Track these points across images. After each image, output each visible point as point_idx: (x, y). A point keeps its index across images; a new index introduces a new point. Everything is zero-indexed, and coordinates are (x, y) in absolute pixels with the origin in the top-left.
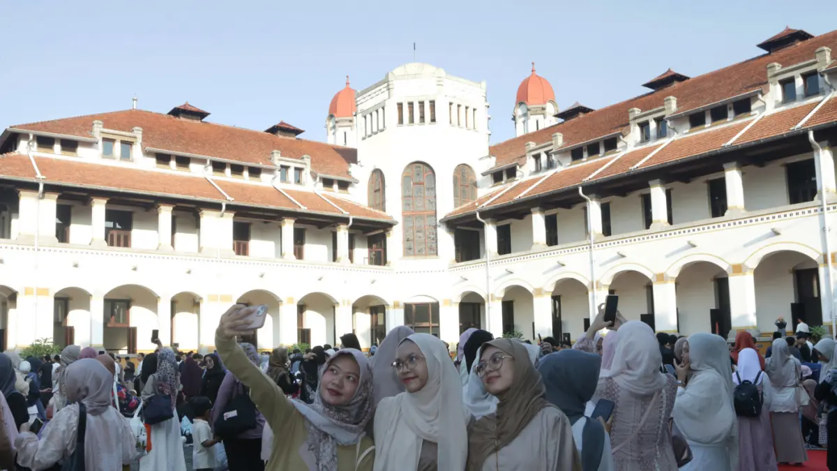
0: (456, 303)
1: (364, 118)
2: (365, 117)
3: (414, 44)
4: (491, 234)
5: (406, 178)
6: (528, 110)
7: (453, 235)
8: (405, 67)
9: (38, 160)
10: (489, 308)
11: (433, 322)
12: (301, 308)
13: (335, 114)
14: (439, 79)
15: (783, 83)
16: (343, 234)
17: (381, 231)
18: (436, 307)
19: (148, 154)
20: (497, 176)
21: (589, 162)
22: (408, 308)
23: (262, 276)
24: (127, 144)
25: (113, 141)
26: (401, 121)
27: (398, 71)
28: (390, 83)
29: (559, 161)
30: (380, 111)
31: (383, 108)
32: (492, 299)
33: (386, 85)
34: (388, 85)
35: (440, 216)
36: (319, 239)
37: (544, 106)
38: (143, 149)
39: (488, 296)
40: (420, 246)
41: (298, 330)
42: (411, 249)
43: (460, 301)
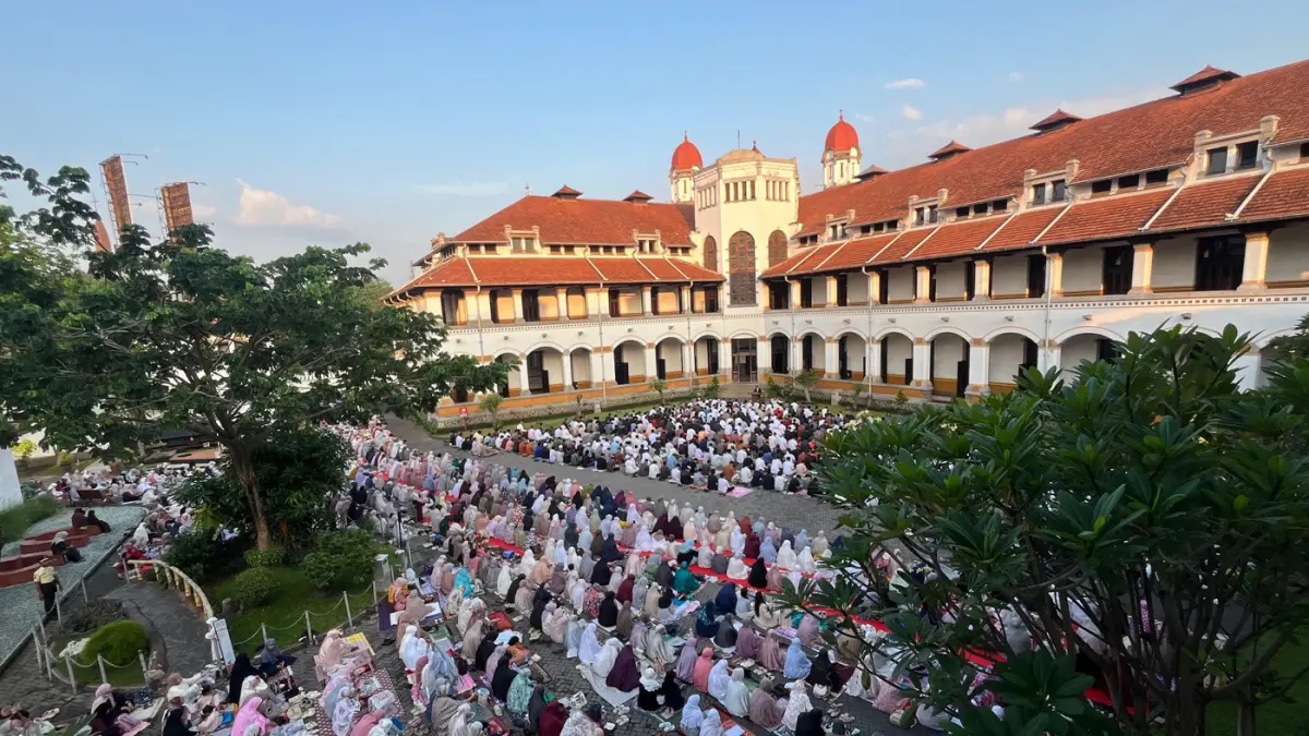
0: (769, 339)
1: (699, 193)
2: (701, 192)
4: (796, 291)
5: (732, 244)
6: (835, 155)
7: (768, 290)
9: (471, 260)
10: (793, 346)
11: (752, 353)
12: (659, 349)
15: (1036, 187)
16: (686, 293)
17: (715, 287)
18: (754, 341)
19: (543, 246)
20: (803, 241)
22: (734, 342)
24: (530, 240)
25: (520, 239)
26: (728, 199)
28: (720, 167)
29: (851, 234)
30: (713, 189)
31: (715, 187)
32: (795, 340)
34: (719, 169)
35: (758, 274)
38: (541, 243)
39: (792, 337)
40: (743, 296)
42: (736, 299)
43: (772, 338)
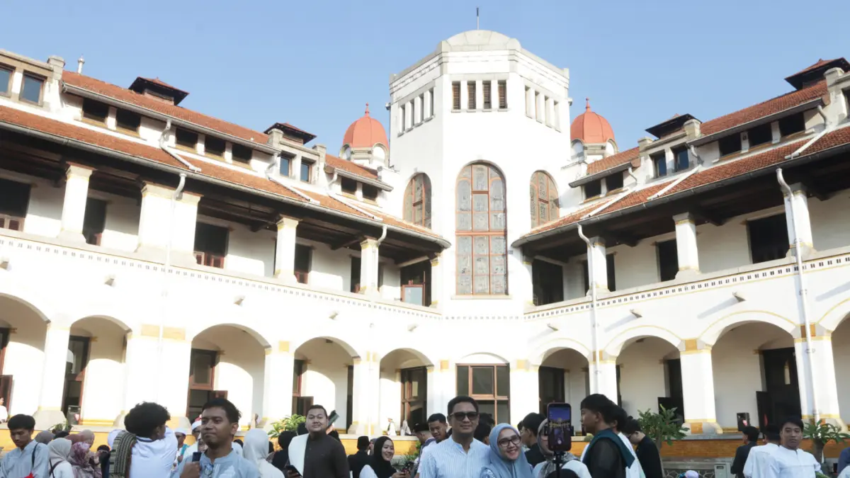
0: (536, 366)
1: (401, 109)
2: (403, 108)
3: (478, 9)
4: (597, 260)
5: (462, 182)
6: (585, 148)
7: (530, 267)
8: (465, 35)
10: (596, 372)
11: (498, 394)
12: (300, 366)
13: (350, 145)
14: (512, 52)
16: (370, 253)
17: (426, 258)
18: (505, 370)
20: (591, 188)
21: (750, 155)
22: (462, 370)
23: (239, 303)
26: (457, 105)
27: (455, 40)
28: (443, 55)
29: (698, 158)
30: (427, 95)
31: (432, 92)
32: (601, 359)
33: (437, 58)
34: (441, 58)
35: (513, 237)
36: (332, 263)
37: (603, 144)
39: (594, 353)
41: (294, 397)
42: (469, 284)
43: (540, 363)
